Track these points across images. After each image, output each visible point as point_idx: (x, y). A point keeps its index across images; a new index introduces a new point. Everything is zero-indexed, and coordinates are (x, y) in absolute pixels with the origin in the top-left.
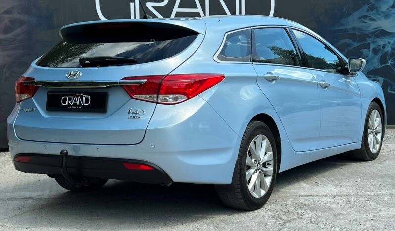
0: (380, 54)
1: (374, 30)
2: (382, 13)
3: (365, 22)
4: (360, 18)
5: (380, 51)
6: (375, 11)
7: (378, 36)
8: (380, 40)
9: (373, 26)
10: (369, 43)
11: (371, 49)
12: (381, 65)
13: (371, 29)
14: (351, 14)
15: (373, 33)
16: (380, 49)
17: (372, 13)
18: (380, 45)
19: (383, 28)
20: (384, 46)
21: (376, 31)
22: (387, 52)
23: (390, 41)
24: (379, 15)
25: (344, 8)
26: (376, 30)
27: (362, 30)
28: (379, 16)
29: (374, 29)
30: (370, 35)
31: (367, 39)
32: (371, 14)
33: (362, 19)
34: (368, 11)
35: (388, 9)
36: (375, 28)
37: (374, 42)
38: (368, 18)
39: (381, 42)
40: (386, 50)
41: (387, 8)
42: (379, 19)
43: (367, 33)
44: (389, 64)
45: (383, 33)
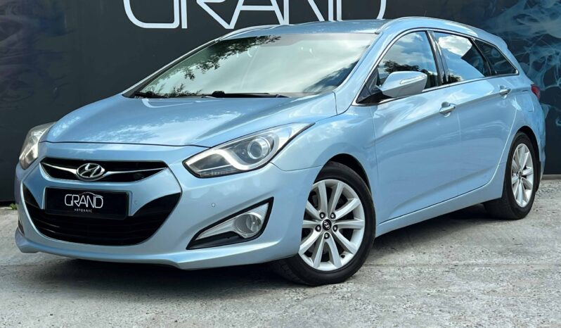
0: (544, 71)
1: (535, 36)
2: (547, 9)
3: (521, 24)
4: (515, 18)
5: (544, 66)
6: (536, 8)
7: (541, 44)
8: (544, 49)
9: (534, 28)
10: (528, 55)
11: (531, 62)
12: (546, 85)
13: (531, 34)
14: (502, 13)
15: (534, 40)
16: (544, 62)
17: (532, 10)
18: (543, 57)
19: (549, 32)
20: (550, 58)
21: (539, 37)
22: (554, 68)
23: (558, 51)
24: (543, 13)
25: (491, 4)
26: (538, 35)
27: (517, 35)
28: (542, 15)
29: (534, 34)
30: (531, 42)
31: (526, 48)
32: (531, 12)
33: (518, 19)
34: (526, 8)
35: (555, 5)
36: (537, 33)
37: (535, 53)
38: (526, 18)
39: (545, 52)
40: (553, 64)
41: (554, 2)
42: (542, 18)
43: (525, 39)
44: (558, 85)
45: (548, 40)
